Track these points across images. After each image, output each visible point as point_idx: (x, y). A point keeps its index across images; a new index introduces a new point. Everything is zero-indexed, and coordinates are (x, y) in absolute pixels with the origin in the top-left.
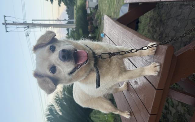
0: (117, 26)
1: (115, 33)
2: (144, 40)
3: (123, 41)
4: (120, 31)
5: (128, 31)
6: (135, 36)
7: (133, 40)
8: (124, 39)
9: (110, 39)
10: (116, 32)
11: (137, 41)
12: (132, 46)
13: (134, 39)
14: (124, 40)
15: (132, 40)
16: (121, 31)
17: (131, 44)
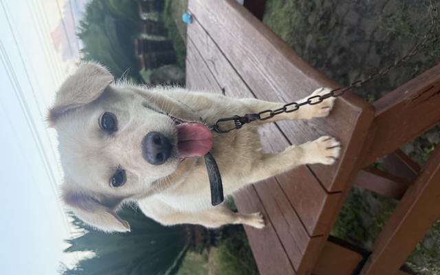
0: (228, 8)
1: (220, 21)
2: (300, 72)
3: (245, 53)
4: (236, 22)
5: (258, 33)
6: (277, 52)
7: (272, 61)
8: (247, 49)
9: (207, 33)
10: (223, 21)
11: (282, 67)
12: (269, 74)
13: (274, 60)
14: (247, 52)
15: (268, 58)
16: (240, 26)
17: (266, 69)
